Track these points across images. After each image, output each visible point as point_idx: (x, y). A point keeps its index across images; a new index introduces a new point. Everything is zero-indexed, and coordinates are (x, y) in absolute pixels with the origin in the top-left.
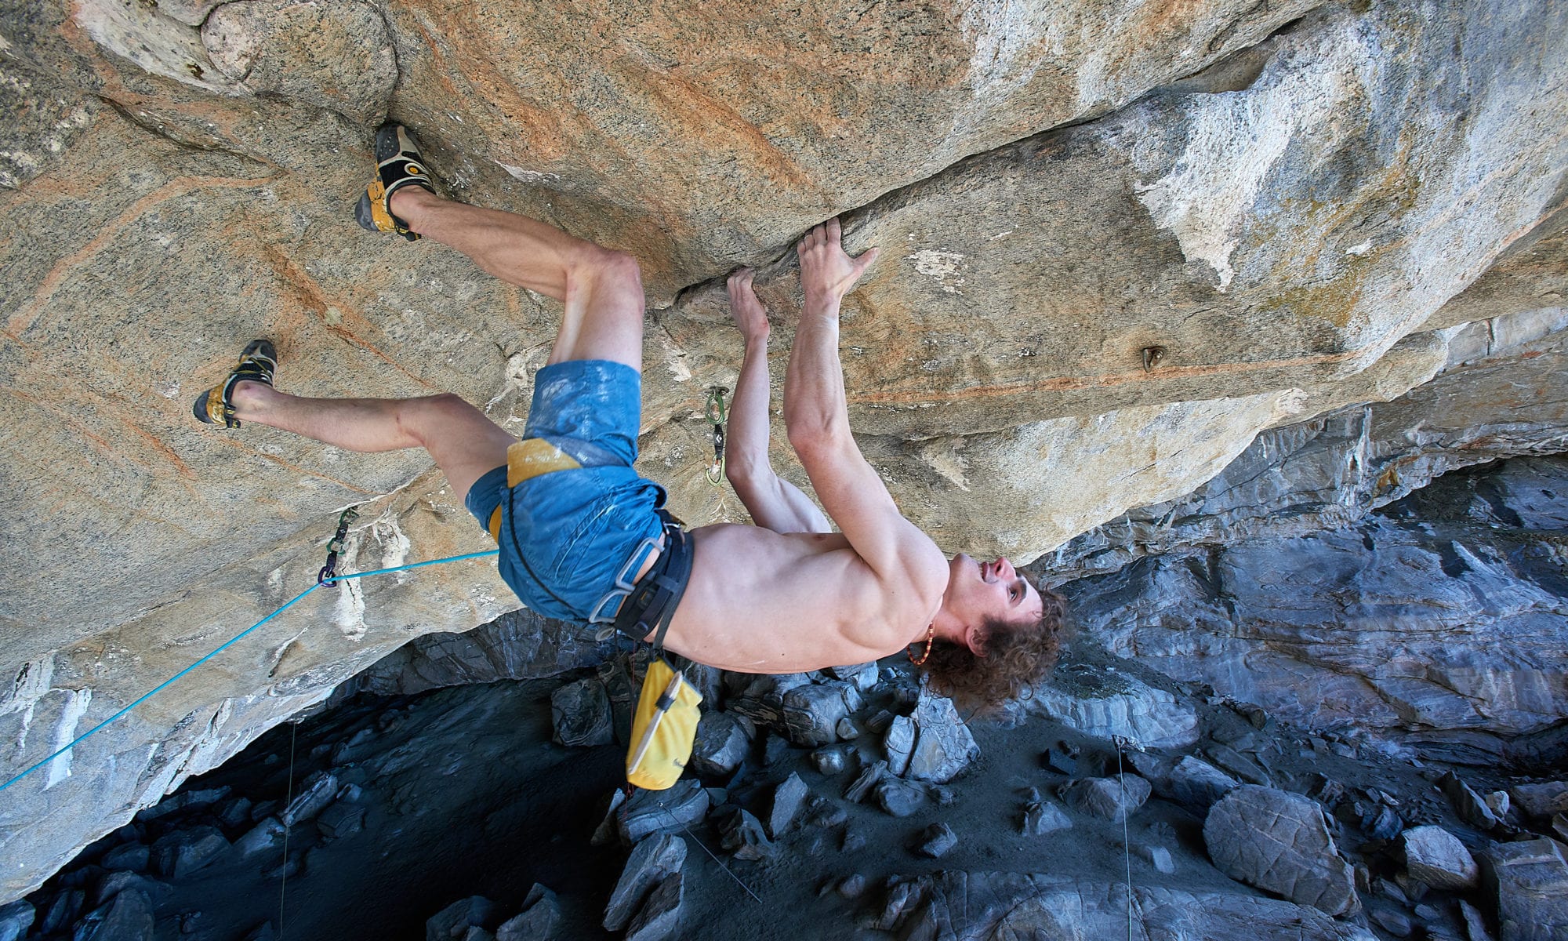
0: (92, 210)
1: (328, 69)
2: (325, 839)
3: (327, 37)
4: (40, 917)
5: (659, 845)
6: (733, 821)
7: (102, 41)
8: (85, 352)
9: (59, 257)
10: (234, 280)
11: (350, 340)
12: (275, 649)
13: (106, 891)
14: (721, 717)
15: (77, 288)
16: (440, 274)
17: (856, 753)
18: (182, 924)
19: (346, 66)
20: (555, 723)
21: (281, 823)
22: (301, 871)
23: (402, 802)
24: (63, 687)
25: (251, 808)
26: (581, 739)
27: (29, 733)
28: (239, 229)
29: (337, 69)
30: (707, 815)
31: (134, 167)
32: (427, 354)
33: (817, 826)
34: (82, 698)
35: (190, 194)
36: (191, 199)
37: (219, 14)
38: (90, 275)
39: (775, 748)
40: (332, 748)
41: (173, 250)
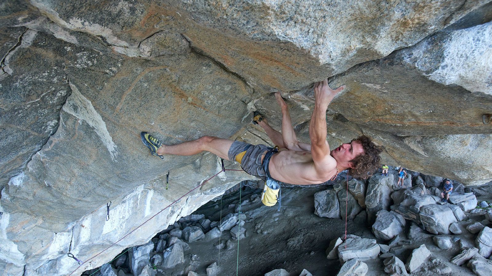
0: (129, 79)
1: (170, 47)
2: (233, 238)
3: (168, 41)
4: (156, 246)
5: (355, 265)
6: (391, 261)
7: (120, 52)
8: (132, 115)
9: (124, 92)
10: (163, 94)
11: (196, 106)
12: (200, 182)
13: (171, 243)
14: (388, 213)
15: (129, 99)
16: (218, 84)
17: (459, 241)
18: (191, 257)
19: (175, 45)
20: (316, 207)
21: (219, 230)
22: (225, 247)
23: (258, 229)
24: (147, 189)
25: (210, 223)
26: (325, 214)
27: (140, 201)
28: (162, 80)
29: (172, 47)
30: (379, 256)
31: (136, 67)
32: (219, 107)
33: (434, 272)
34: (151, 192)
35: (150, 72)
36: (150, 73)
37: (141, 45)
38: (131, 95)
39: (415, 232)
40: (235, 206)
41: (148, 87)
